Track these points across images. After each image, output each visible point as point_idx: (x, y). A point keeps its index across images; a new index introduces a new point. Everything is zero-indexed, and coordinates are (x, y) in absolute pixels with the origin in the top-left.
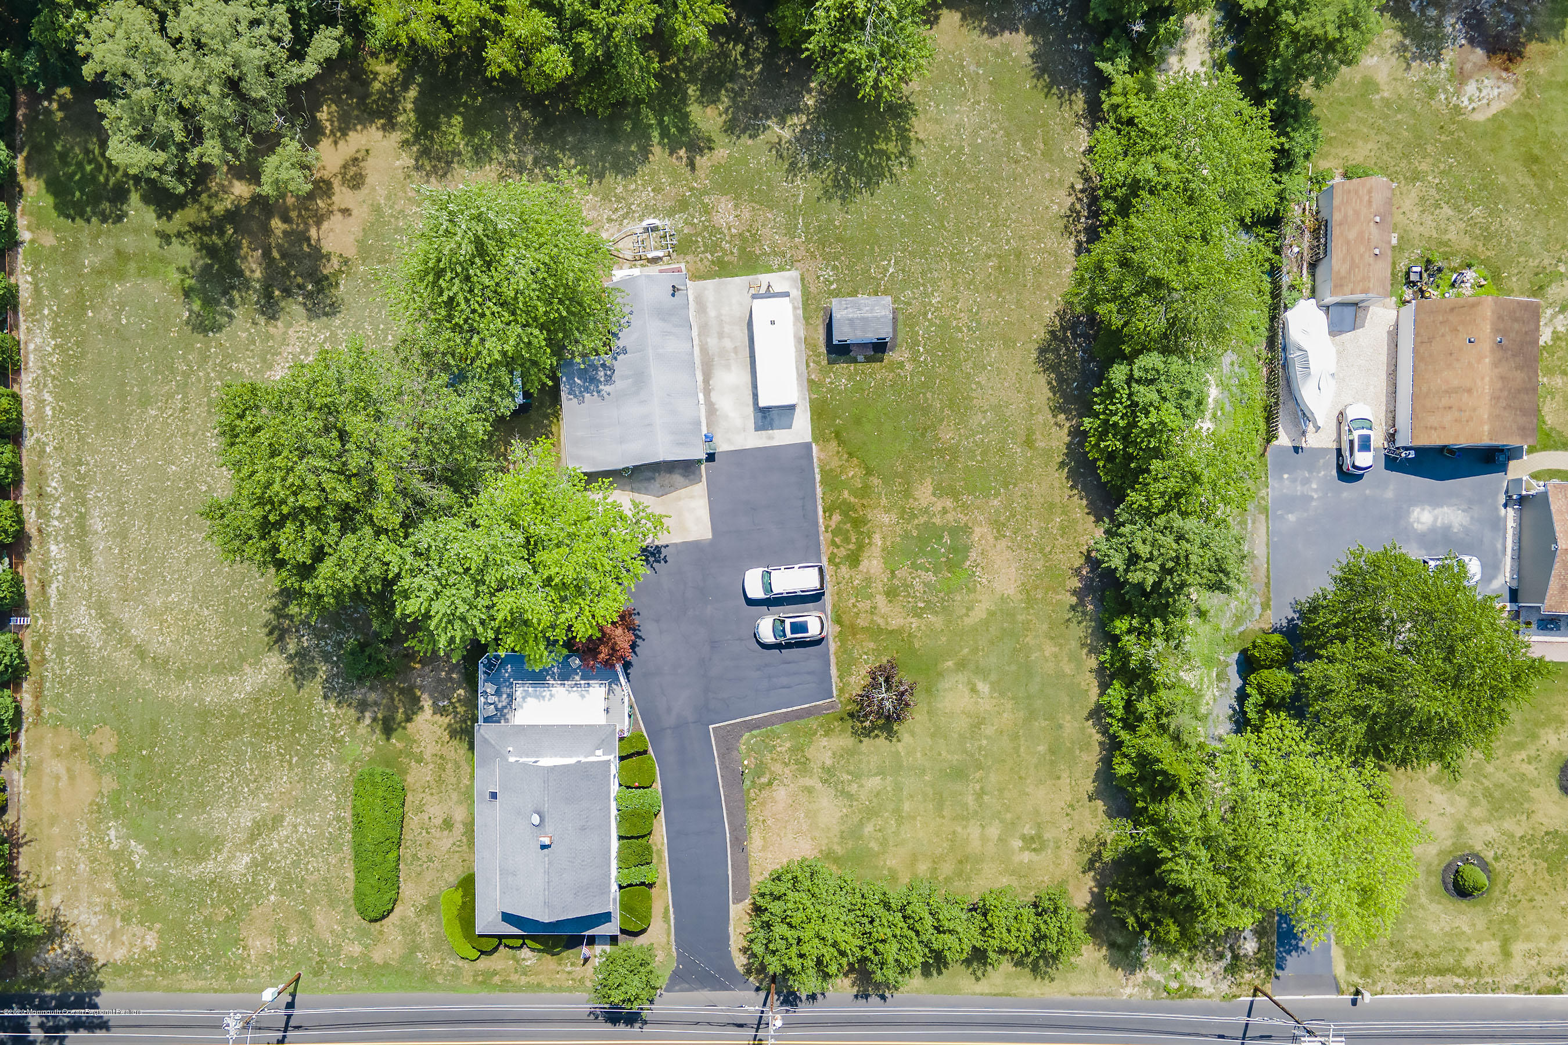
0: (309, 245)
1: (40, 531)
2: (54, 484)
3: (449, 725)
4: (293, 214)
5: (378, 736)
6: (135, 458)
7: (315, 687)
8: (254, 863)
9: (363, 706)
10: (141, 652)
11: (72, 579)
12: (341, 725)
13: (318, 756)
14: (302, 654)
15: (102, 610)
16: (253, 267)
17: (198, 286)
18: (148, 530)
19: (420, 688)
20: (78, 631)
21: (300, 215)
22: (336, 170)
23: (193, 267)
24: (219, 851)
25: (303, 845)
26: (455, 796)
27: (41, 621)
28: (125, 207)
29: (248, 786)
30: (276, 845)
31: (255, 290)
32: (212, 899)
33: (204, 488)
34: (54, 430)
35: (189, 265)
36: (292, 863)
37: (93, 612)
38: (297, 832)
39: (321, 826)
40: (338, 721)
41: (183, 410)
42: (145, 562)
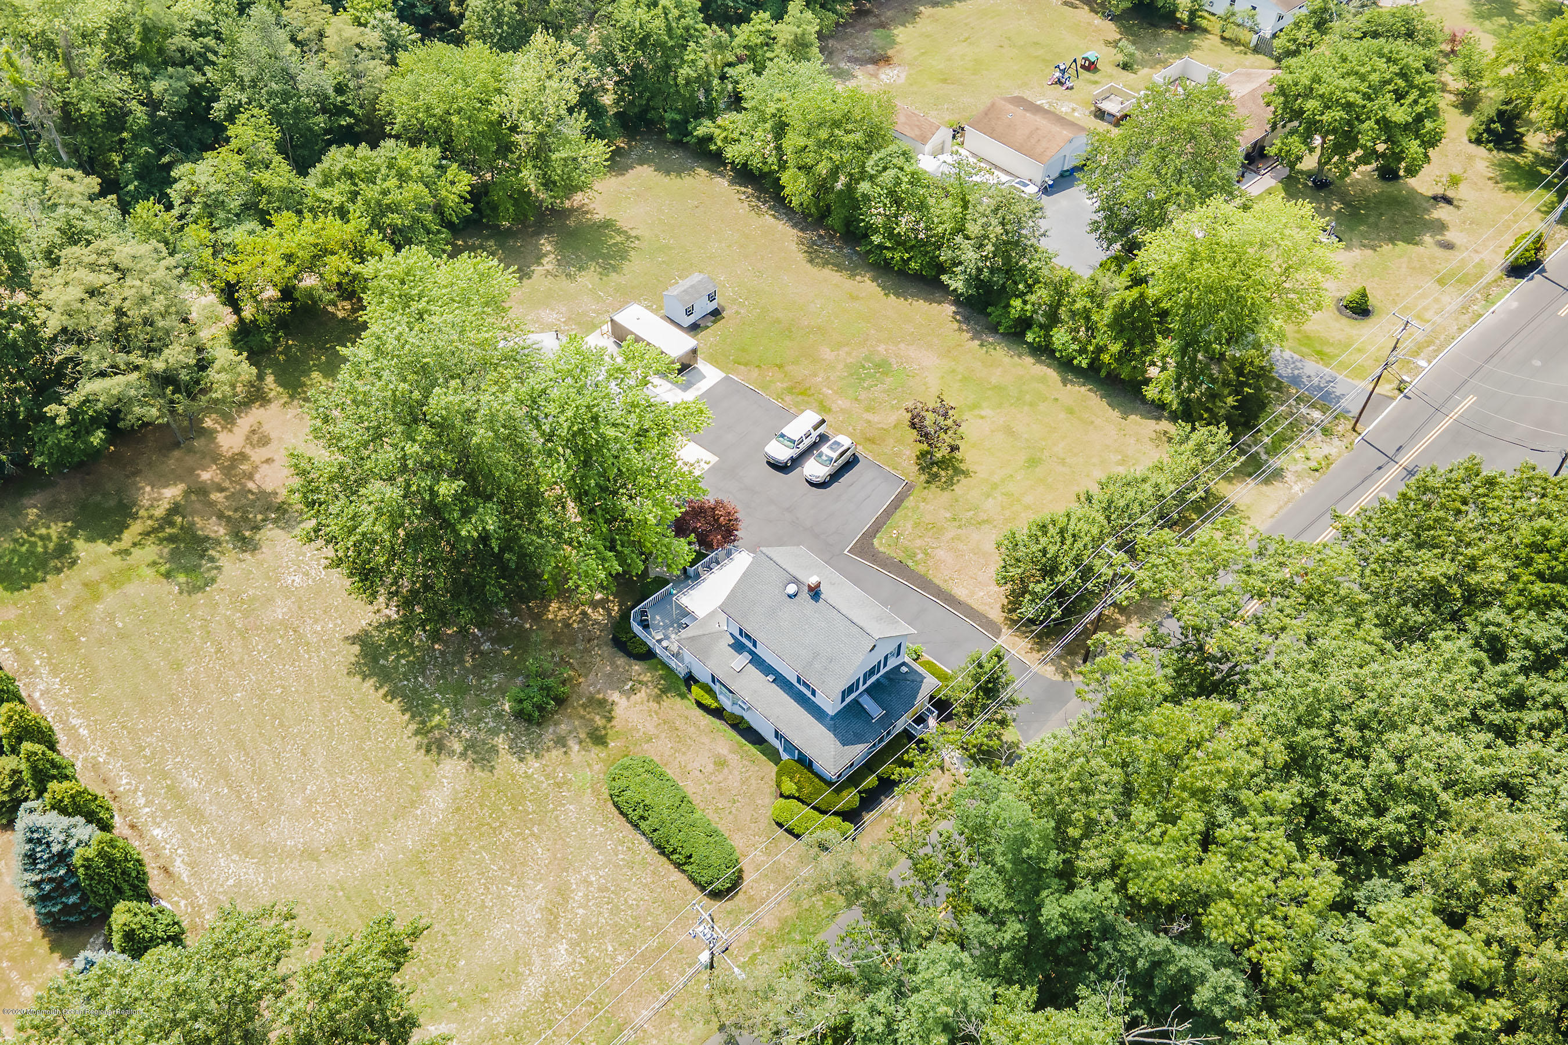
0: (253, 493)
1: (132, 827)
2: (124, 781)
3: (649, 696)
4: (227, 484)
5: (596, 751)
6: (195, 711)
7: (506, 761)
8: (574, 944)
9: (561, 742)
10: (310, 854)
11: (194, 844)
12: (554, 770)
13: (554, 810)
14: (471, 745)
15: (242, 847)
16: (217, 530)
17: (174, 566)
18: (247, 754)
19: (599, 692)
20: (231, 882)
21: (231, 482)
22: (242, 443)
23: (161, 557)
24: (529, 964)
25: (607, 889)
26: (705, 740)
27: (183, 903)
28: (73, 555)
29: (508, 884)
30: (581, 911)
31: (227, 542)
32: (560, 1012)
33: (279, 691)
34: (98, 743)
35: (156, 558)
36: (611, 912)
37: (235, 857)
38: (591, 883)
39: (609, 862)
40: (549, 769)
41: (218, 651)
42: (262, 780)
